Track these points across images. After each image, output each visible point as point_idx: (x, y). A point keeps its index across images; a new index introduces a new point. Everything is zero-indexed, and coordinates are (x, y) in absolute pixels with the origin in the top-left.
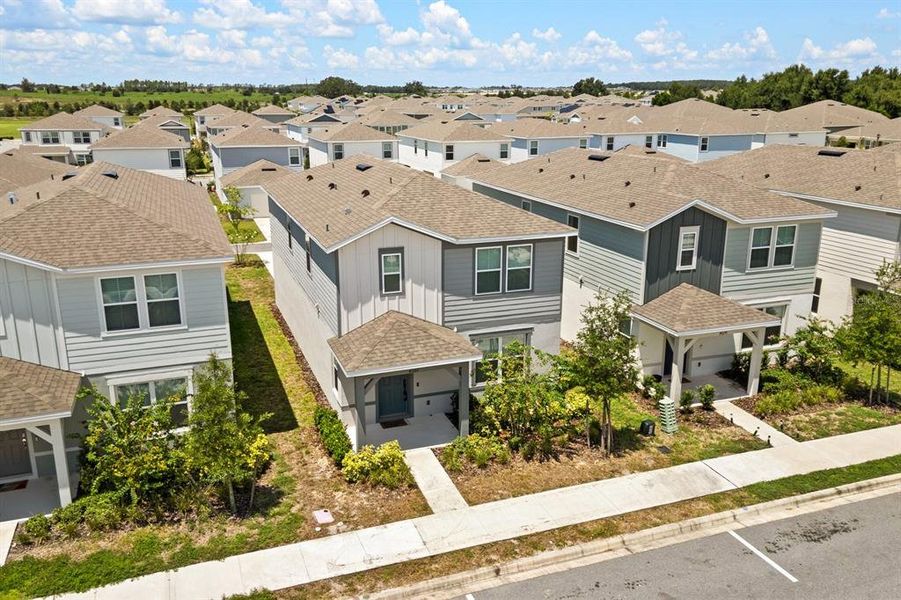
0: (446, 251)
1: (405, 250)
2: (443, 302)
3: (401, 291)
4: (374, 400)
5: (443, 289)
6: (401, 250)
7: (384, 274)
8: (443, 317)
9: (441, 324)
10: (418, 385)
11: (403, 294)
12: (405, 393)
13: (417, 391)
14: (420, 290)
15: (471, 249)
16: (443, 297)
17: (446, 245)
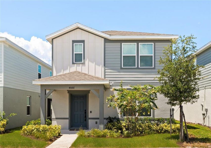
0: (106, 44)
1: (85, 42)
2: (105, 72)
3: (83, 62)
4: (68, 117)
5: (104, 65)
6: (83, 41)
7: (74, 53)
8: (105, 75)
9: (103, 77)
10: (91, 112)
11: (84, 64)
12: (85, 117)
13: (90, 115)
14: (92, 65)
15: (119, 44)
16: (105, 70)
17: (106, 40)
